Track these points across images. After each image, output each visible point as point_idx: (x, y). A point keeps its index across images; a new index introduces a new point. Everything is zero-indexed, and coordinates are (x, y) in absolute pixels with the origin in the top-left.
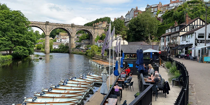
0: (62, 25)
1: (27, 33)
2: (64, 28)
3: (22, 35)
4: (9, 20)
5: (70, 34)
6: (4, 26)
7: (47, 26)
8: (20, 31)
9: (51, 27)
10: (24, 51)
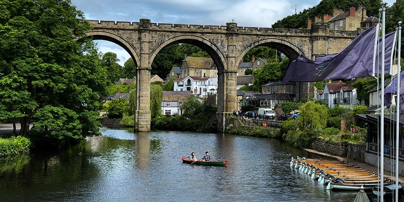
0: (193, 29)
2: (200, 40)
3: (63, 69)
4: (22, 20)
5: (223, 60)
6: (8, 38)
7: (143, 34)
8: (56, 54)
9: (156, 37)
10: (67, 122)
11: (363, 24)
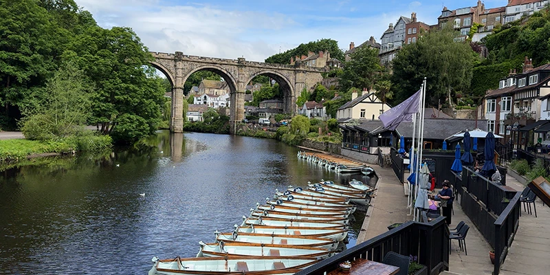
0: (215, 61)
1: (146, 83)
2: (220, 69)
3: (137, 88)
4: (106, 52)
5: (235, 83)
6: (97, 65)
7: (178, 63)
9: (187, 65)
10: (139, 125)
11: (328, 63)
